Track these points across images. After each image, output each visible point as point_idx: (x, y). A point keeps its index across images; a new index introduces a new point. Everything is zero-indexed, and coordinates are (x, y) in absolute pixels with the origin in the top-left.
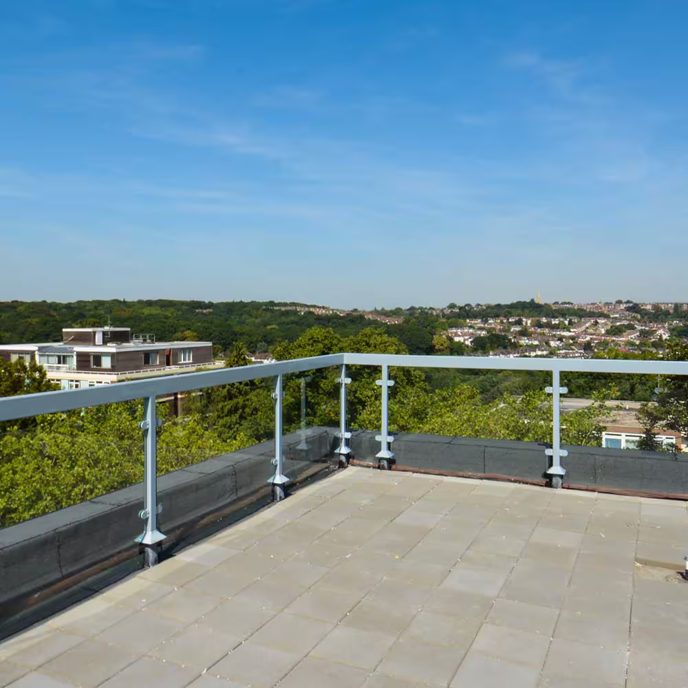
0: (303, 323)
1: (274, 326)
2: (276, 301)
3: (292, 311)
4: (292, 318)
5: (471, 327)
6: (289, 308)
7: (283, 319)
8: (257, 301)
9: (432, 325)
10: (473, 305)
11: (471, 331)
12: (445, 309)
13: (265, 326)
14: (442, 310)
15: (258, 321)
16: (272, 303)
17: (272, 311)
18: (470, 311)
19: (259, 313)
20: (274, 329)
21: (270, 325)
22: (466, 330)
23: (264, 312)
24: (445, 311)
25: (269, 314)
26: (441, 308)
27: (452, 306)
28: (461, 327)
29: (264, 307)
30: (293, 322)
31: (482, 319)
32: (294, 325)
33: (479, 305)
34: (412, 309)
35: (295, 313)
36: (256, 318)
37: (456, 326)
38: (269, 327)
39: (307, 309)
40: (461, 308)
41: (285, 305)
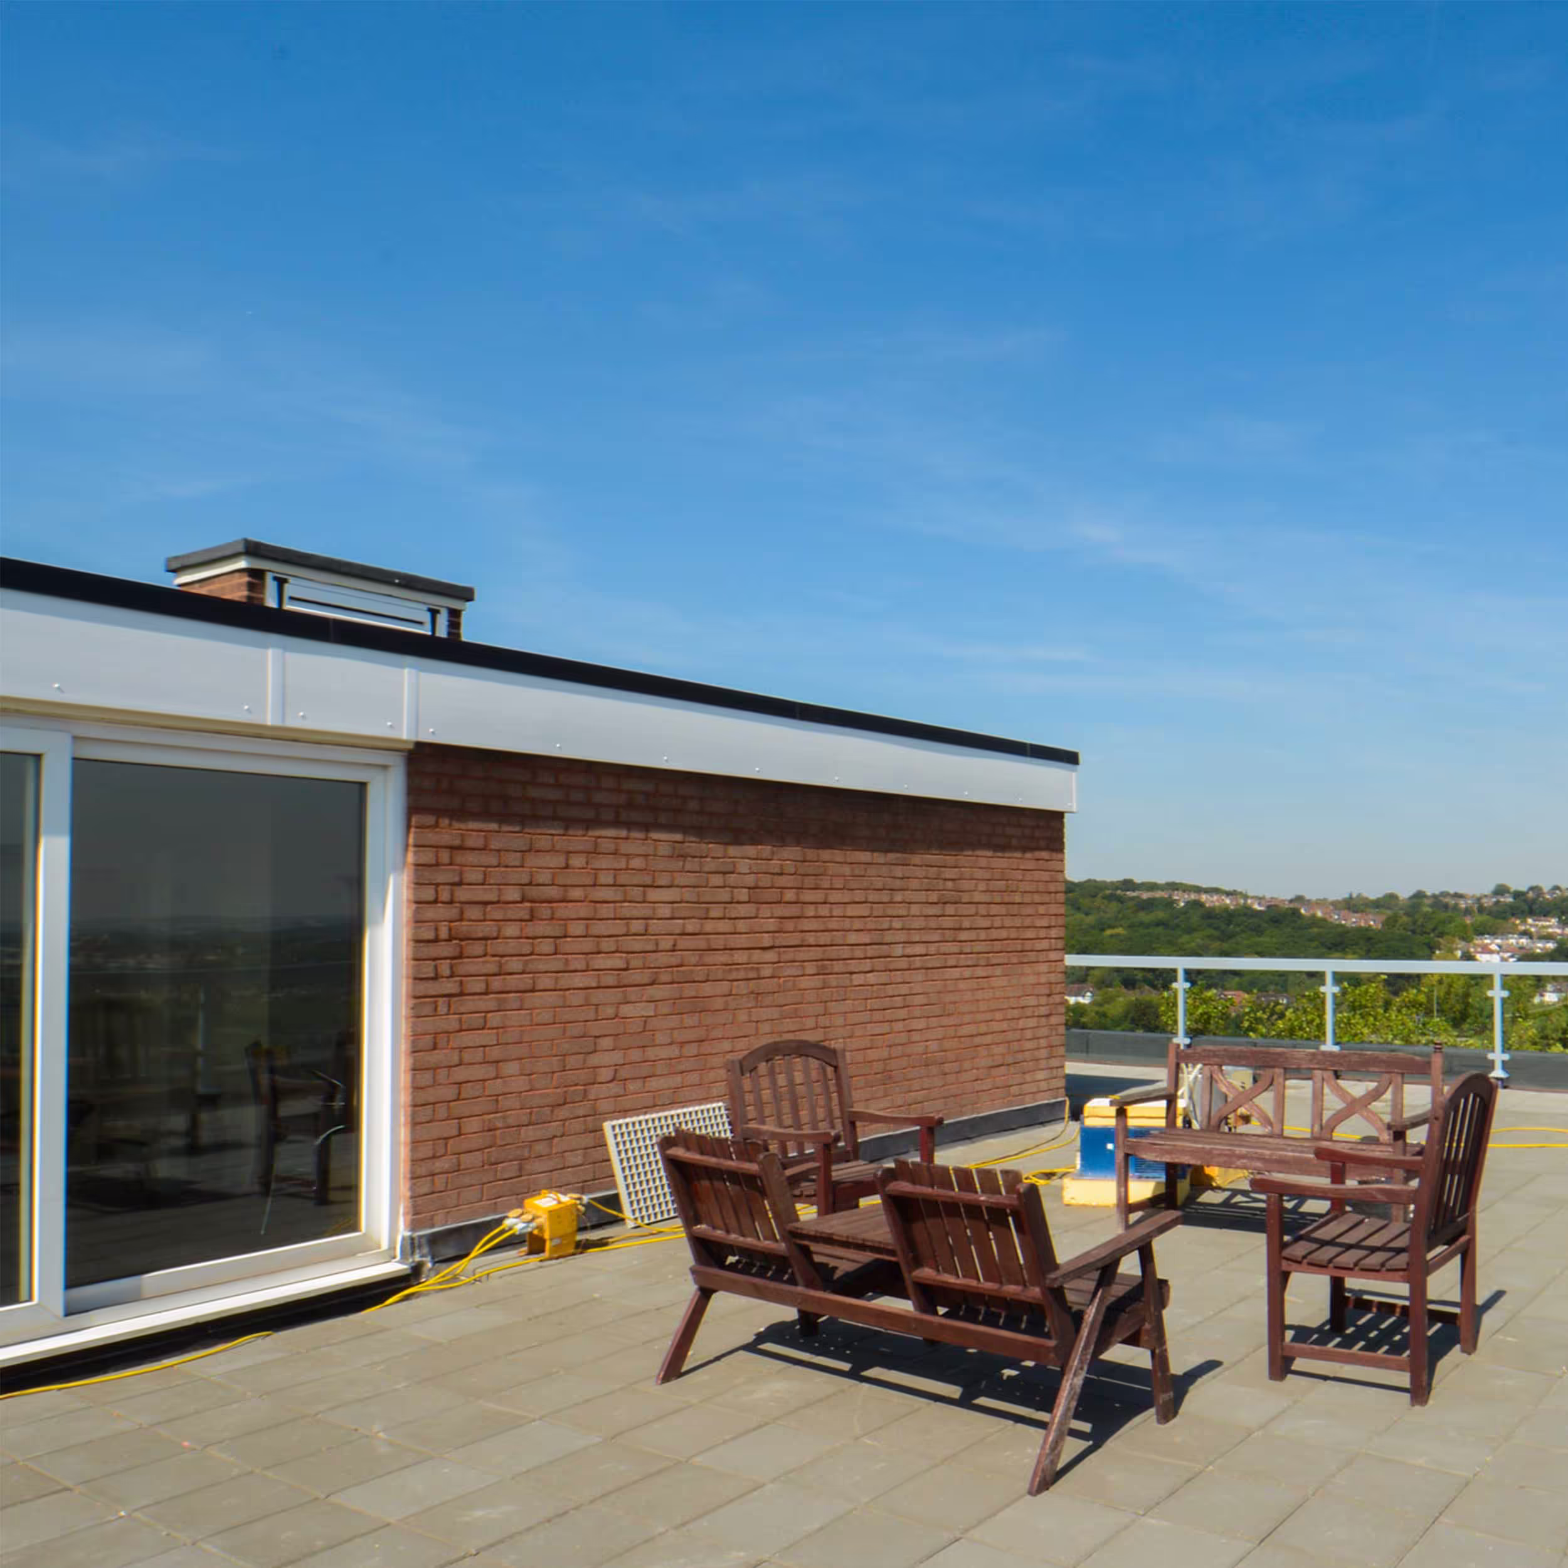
0: (1178, 926)
1: (1120, 930)
2: (1138, 880)
3: (1162, 899)
4: (1160, 915)
5: (1526, 933)
6: (1158, 894)
7: (1143, 917)
8: (1098, 879)
9: (1440, 929)
10: (1545, 890)
11: (1524, 941)
12: (1486, 896)
13: (1103, 930)
14: (1479, 899)
15: (1091, 919)
16: (1128, 884)
17: (1120, 900)
18: (1534, 901)
19: (1097, 904)
20: (1118, 935)
21: (1113, 927)
22: (1512, 941)
23: (1106, 902)
24: (1484, 900)
25: (1114, 906)
26: (1478, 894)
27: (1501, 890)
28: (1503, 934)
29: (1108, 892)
30: (1158, 924)
31: (1560, 918)
32: (1160, 929)
33: (1557, 888)
34: (1419, 895)
35: (1170, 903)
36: (1087, 914)
37: (1493, 933)
38: (1109, 932)
39: (1193, 896)
40: (1517, 895)
41: (1153, 887)
